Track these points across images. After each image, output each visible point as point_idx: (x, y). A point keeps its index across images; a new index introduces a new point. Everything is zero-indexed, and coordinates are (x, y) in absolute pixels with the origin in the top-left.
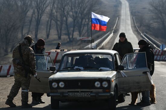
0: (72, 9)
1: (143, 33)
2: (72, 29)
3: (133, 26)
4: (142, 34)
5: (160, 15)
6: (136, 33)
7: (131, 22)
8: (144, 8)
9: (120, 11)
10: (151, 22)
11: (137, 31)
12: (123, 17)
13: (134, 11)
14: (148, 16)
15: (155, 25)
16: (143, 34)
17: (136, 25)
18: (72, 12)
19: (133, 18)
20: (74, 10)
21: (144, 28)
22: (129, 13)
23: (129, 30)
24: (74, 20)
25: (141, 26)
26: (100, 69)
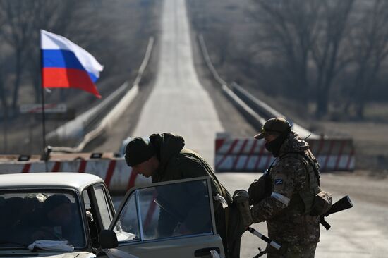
0: (10, 16)
1: (228, 82)
2: (13, 77)
3: (199, 61)
4: (225, 88)
5: (279, 27)
6: (208, 83)
7: (193, 50)
8: (232, 8)
9: (157, 18)
10: (254, 48)
11: (211, 77)
12: (167, 36)
13: (201, 16)
14: (242, 31)
15: (265, 57)
16: (229, 87)
17: (207, 58)
18: (12, 25)
19: (198, 39)
20: (15, 20)
21: (232, 68)
22: (184, 23)
23: (187, 74)
24: (19, 51)
25: (222, 61)
26: (31, 246)
